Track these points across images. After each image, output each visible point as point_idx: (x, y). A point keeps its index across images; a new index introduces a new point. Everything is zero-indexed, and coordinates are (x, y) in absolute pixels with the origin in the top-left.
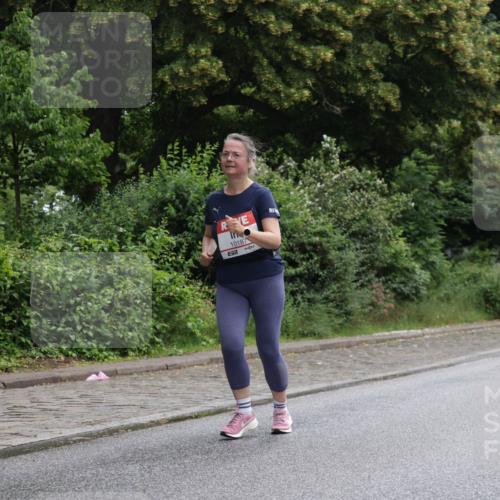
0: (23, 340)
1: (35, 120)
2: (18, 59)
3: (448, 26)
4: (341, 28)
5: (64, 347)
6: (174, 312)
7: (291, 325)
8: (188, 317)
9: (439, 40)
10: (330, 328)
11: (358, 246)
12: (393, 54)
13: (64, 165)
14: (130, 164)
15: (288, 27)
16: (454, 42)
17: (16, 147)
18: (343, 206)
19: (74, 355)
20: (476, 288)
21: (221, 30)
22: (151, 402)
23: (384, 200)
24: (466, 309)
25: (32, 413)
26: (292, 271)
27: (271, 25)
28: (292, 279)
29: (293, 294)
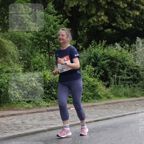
0: (52, 98)
1: (54, 35)
2: (49, 17)
4: (141, 5)
6: (94, 90)
7: (129, 93)
8: (98, 91)
10: (140, 95)
14: (81, 47)
15: (126, 5)
17: (49, 42)
21: (106, 7)
22: (89, 116)
25: (56, 119)
26: (128, 78)
27: (121, 5)
28: (128, 80)
29: (129, 84)
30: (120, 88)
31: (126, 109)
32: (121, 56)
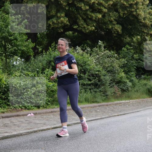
0: (8, 103)
1: (11, 36)
2: (6, 17)
3: (136, 7)
4: (104, 8)
5: (21, 106)
6: (54, 95)
7: (90, 99)
9: (134, 11)
10: (101, 100)
11: (110, 75)
12: (120, 16)
13: (20, 50)
14: (40, 49)
15: (88, 7)
16: (138, 12)
17: (5, 44)
18: (105, 62)
19: (24, 108)
20: (145, 88)
21: (67, 8)
22: (47, 122)
23: (118, 61)
24: (143, 94)
25: (11, 126)
26: (90, 82)
27: (83, 7)
28: (90, 85)
29: (90, 89)
30: (81, 93)
31: (86, 115)
32: (82, 59)
